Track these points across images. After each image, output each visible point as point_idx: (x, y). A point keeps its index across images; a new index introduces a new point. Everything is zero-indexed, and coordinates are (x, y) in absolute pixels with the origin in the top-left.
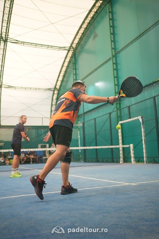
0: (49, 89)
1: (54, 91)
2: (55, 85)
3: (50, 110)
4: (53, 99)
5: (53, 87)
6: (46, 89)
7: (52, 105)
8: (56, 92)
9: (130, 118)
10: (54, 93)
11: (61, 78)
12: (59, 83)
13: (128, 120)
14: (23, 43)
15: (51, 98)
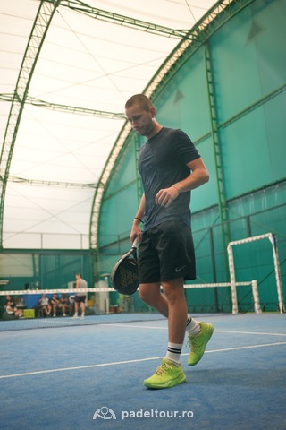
0: (90, 185)
1: (97, 188)
2: (99, 176)
3: (89, 222)
4: (94, 202)
5: (96, 181)
6: (85, 185)
7: (92, 212)
8: (100, 190)
9: (250, 236)
10: (96, 192)
11: (110, 166)
12: (107, 175)
13: (246, 240)
14: (53, 105)
15: (92, 200)
